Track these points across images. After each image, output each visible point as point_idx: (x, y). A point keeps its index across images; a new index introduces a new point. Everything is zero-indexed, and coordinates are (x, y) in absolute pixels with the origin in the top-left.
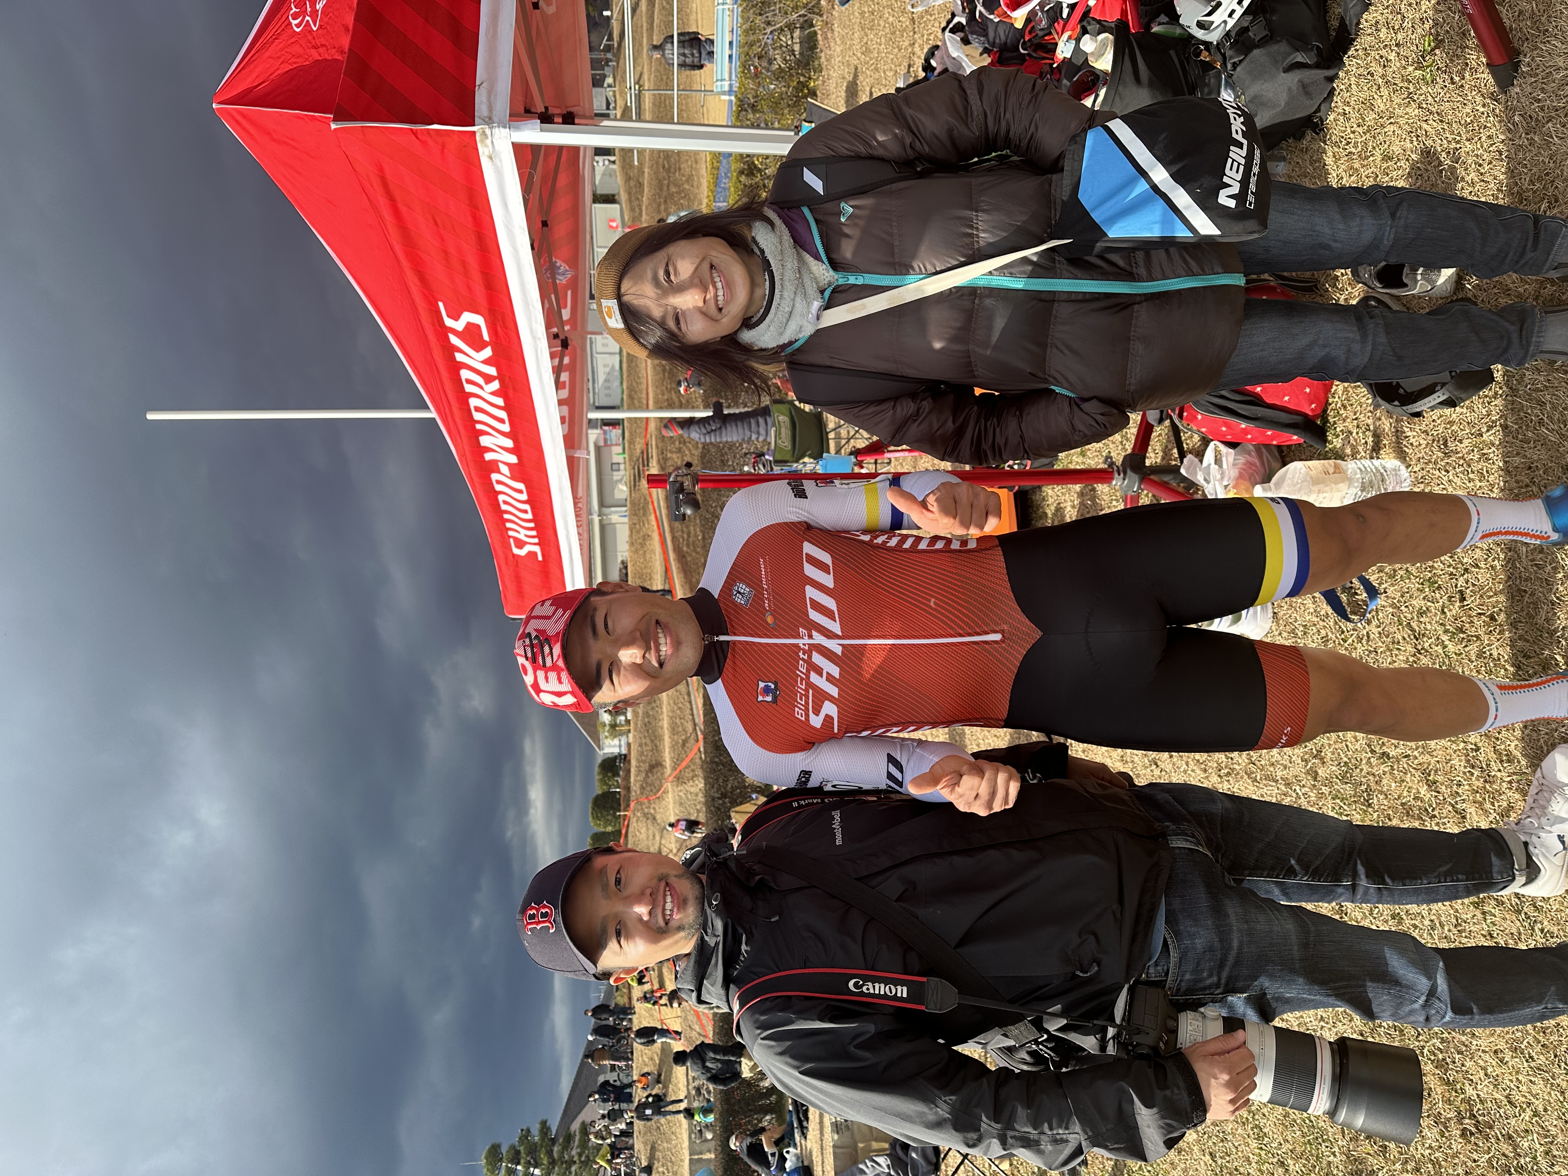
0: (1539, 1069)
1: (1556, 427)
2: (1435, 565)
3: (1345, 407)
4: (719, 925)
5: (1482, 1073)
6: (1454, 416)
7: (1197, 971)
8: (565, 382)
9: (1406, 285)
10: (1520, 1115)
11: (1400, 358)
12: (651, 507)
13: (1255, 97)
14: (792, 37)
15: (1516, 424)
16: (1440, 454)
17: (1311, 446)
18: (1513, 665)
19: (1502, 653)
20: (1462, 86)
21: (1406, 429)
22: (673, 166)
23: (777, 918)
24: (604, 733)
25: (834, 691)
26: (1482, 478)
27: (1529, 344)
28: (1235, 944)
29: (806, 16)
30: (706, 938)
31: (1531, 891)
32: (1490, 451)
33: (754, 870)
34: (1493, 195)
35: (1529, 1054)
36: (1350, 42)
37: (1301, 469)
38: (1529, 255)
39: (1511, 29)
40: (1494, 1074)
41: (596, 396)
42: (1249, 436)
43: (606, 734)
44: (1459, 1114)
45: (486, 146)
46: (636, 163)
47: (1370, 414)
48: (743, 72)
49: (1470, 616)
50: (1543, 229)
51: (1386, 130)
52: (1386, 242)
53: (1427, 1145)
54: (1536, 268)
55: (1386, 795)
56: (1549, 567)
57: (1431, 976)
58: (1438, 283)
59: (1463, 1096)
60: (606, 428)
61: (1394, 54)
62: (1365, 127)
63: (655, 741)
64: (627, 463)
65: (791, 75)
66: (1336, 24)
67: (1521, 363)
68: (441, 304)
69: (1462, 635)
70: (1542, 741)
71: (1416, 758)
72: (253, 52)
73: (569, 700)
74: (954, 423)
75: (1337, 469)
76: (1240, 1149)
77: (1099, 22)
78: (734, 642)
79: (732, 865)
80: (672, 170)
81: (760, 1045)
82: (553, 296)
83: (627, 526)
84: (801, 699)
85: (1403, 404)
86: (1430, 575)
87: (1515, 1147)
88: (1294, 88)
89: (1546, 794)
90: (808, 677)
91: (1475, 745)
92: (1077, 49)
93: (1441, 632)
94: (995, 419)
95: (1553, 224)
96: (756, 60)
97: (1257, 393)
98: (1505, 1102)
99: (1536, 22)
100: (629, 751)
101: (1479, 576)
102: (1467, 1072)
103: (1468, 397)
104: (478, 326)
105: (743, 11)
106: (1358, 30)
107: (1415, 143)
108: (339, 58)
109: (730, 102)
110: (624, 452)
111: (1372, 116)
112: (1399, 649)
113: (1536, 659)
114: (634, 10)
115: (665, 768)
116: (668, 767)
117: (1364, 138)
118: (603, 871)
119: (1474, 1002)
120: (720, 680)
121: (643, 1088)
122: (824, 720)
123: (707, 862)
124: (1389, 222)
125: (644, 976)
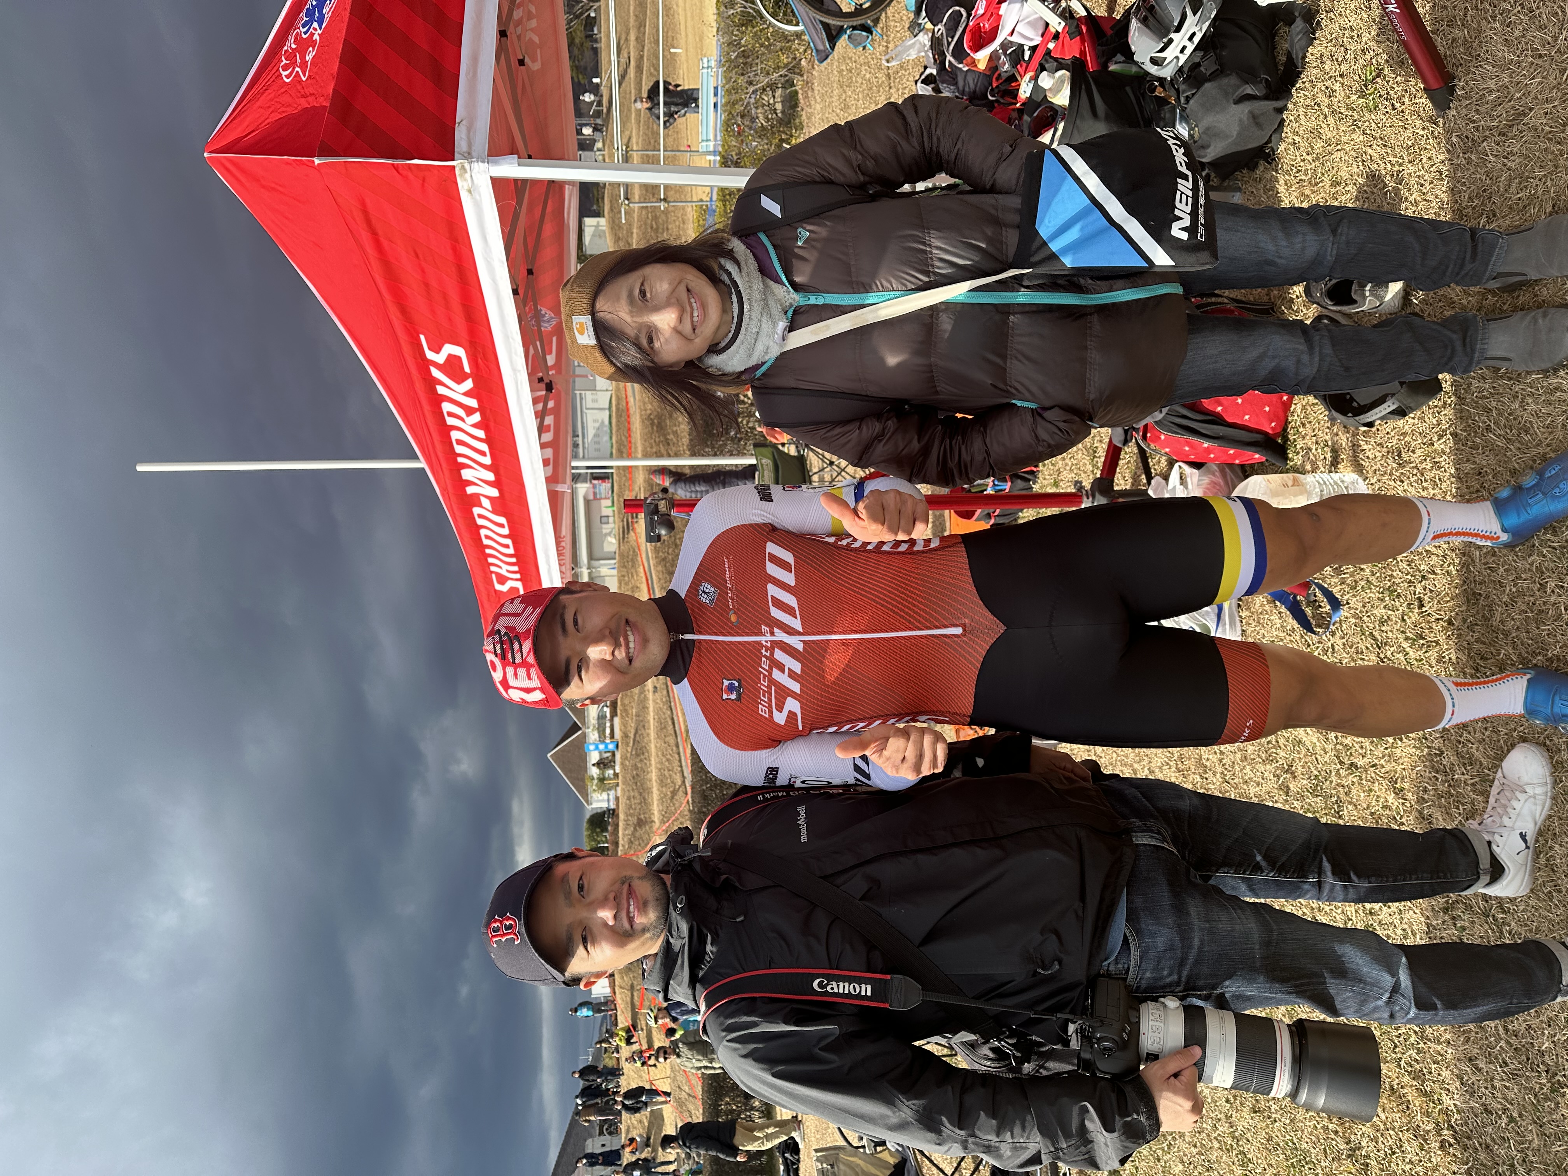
0: (1513, 1074)
1: (1502, 433)
2: (1394, 574)
3: (1304, 425)
4: (684, 927)
6: (1406, 427)
7: (1156, 969)
8: (549, 426)
9: (1355, 302)
10: (1496, 1122)
11: (1347, 369)
12: (639, 559)
13: (1208, 129)
14: (774, 97)
15: (1465, 431)
16: (1395, 465)
17: (1273, 464)
20: (1403, 112)
21: (1362, 443)
22: (661, 227)
23: (741, 919)
24: (593, 786)
25: (796, 687)
26: (1435, 485)
27: (1473, 351)
28: (1196, 942)
29: (786, 76)
30: (671, 940)
31: (1494, 891)
32: (1442, 459)
33: (720, 869)
34: (1435, 213)
35: (1503, 1059)
36: (1298, 75)
37: (1261, 482)
38: (1468, 267)
39: (1446, 56)
41: (586, 451)
42: (1212, 456)
44: (1437, 1125)
45: (466, 180)
46: (623, 221)
47: (1328, 430)
48: (727, 130)
49: (1429, 622)
50: (1480, 240)
51: (1333, 157)
52: (1329, 258)
53: (1407, 1160)
54: (1474, 279)
55: (1355, 805)
56: (1502, 570)
57: (1394, 974)
58: (1386, 299)
59: (1440, 1107)
60: (596, 482)
61: (1338, 84)
62: (1314, 155)
63: (644, 794)
64: (616, 516)
65: (773, 133)
66: (1283, 58)
67: (1466, 371)
68: (422, 337)
69: (1422, 642)
70: (1502, 742)
71: (1383, 767)
72: (245, 101)
73: (538, 696)
74: (919, 442)
75: (1296, 483)
77: (1056, 59)
78: (700, 641)
79: (697, 867)
80: (660, 230)
81: (726, 1046)
82: (538, 343)
83: (616, 579)
84: (764, 696)
85: (1355, 415)
86: (1389, 584)
88: (1245, 119)
89: (1507, 794)
90: (770, 674)
91: (1439, 750)
92: (1037, 88)
93: (1401, 640)
94: (960, 437)
95: (1489, 236)
96: (739, 118)
97: (1218, 413)
99: (1468, 48)
100: (618, 805)
101: (1436, 583)
102: (1443, 1081)
103: (1418, 407)
104: (459, 359)
105: (725, 72)
106: (1304, 63)
107: (1361, 168)
108: (324, 104)
109: (715, 161)
110: (613, 505)
111: (1321, 144)
112: (1362, 659)
113: (1493, 660)
114: (622, 77)
115: (653, 821)
116: (656, 820)
117: (1313, 165)
118: (565, 879)
119: (1438, 998)
120: (686, 679)
121: (632, 1152)
122: (788, 716)
123: (671, 861)
124: (1331, 239)
125: (633, 1036)
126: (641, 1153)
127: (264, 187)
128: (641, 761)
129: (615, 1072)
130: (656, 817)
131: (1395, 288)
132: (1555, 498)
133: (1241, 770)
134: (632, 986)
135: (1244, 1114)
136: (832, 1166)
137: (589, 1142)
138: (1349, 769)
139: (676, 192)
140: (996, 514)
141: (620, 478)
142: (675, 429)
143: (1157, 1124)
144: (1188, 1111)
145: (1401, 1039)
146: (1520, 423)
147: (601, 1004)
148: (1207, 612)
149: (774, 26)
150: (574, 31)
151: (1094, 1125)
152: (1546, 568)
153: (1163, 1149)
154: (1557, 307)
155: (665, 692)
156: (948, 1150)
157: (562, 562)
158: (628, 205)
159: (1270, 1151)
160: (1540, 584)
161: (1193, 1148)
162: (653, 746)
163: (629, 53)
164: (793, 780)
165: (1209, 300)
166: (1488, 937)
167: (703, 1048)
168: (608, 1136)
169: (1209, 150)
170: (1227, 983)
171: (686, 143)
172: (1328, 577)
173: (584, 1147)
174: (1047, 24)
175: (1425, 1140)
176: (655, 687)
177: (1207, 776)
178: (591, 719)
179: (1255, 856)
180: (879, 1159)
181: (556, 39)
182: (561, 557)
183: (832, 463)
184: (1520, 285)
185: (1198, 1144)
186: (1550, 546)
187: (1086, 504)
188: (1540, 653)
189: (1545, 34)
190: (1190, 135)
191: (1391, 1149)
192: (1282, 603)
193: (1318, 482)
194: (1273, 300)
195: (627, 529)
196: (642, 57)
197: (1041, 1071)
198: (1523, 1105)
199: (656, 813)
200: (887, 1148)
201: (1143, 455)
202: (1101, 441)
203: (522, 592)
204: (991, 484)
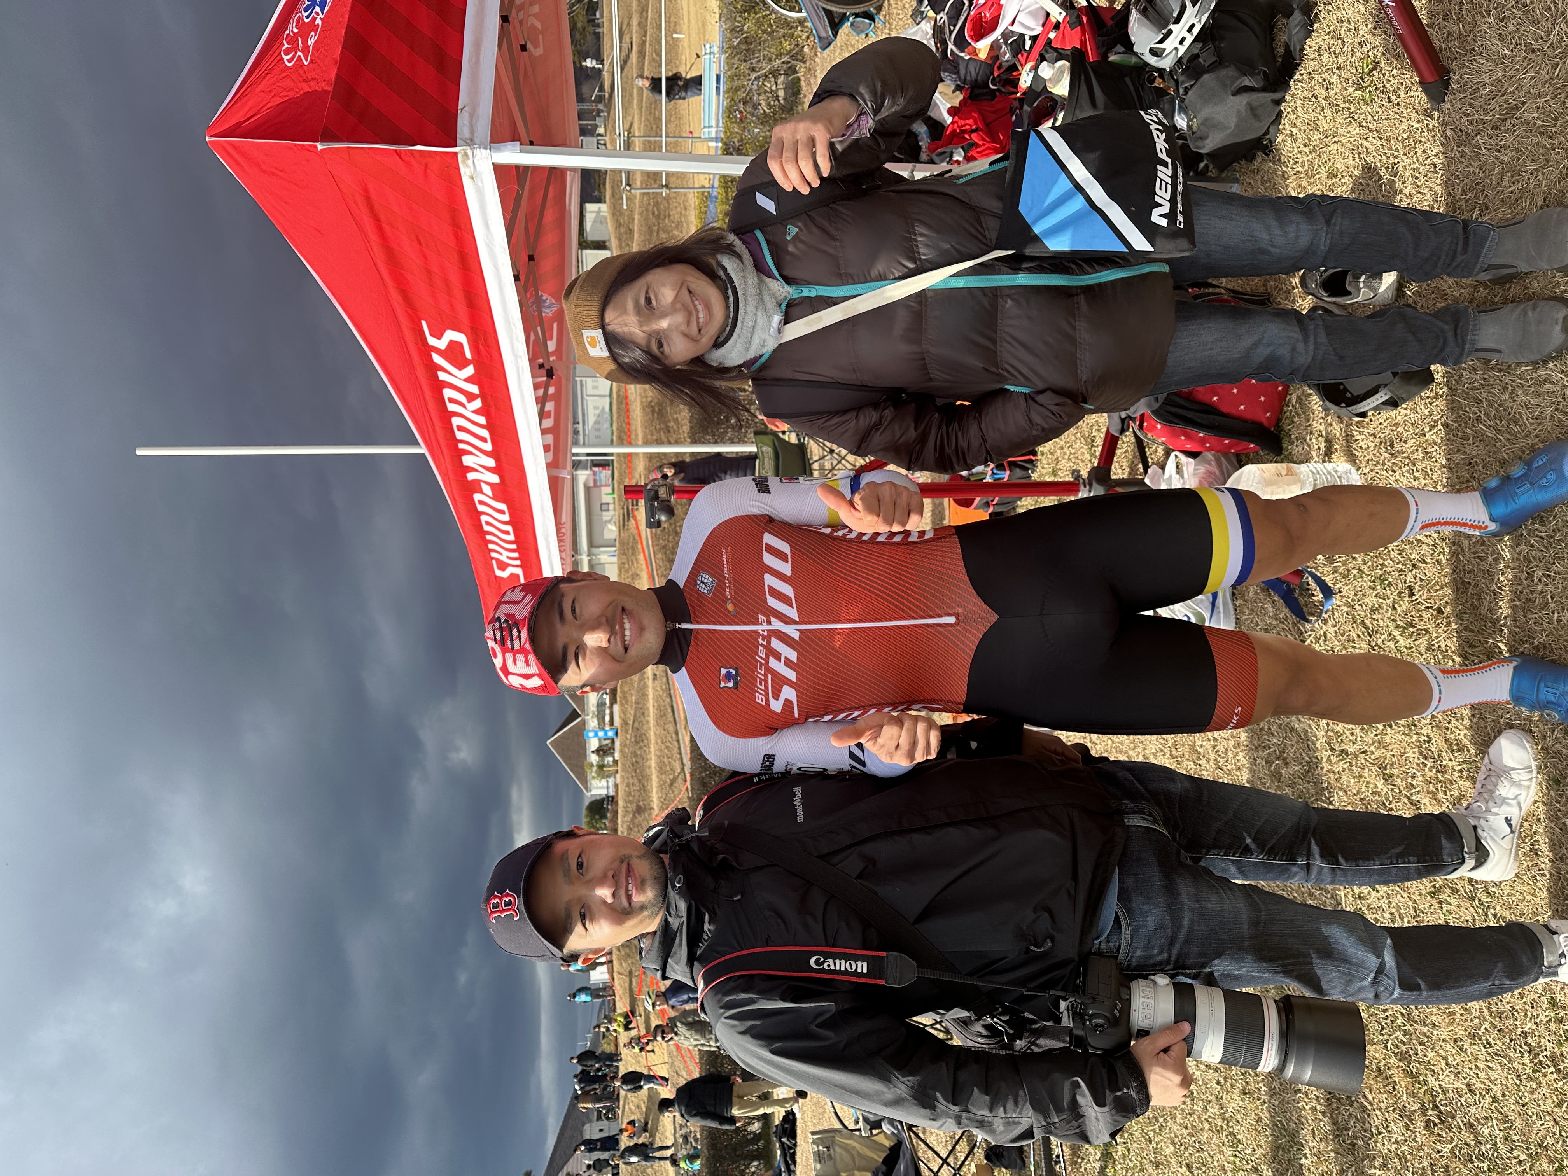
0: (1496, 1055)
1: (1492, 423)
2: (1386, 563)
3: (1298, 415)
4: (683, 906)
5: (1443, 1063)
6: (1399, 418)
7: (1148, 947)
8: (550, 412)
9: (1349, 293)
10: (1480, 1102)
11: (1341, 358)
12: (639, 546)
13: (1206, 120)
14: (776, 83)
15: (1456, 422)
16: (1387, 455)
18: (1460, 656)
19: (1449, 645)
20: (1398, 105)
21: (1355, 433)
22: (662, 213)
23: (739, 897)
24: (592, 773)
25: (792, 675)
26: (1426, 475)
27: (1464, 342)
28: (1186, 922)
29: (788, 62)
30: (670, 919)
31: (1479, 875)
32: (1433, 450)
33: (716, 849)
35: (1487, 1040)
36: (1296, 67)
37: (1255, 472)
38: (1460, 258)
39: (1441, 50)
40: (1455, 1063)
41: (586, 438)
42: (1208, 445)
43: (593, 774)
44: (1423, 1105)
45: (468, 166)
46: (625, 207)
47: (1322, 421)
48: (729, 117)
49: (1419, 610)
50: (1472, 232)
51: (1330, 149)
52: (1322, 247)
53: (1393, 1140)
54: (1465, 270)
55: (1345, 791)
56: (1491, 559)
57: (1379, 955)
58: (1380, 291)
59: (1426, 1087)
60: (596, 469)
61: (1335, 77)
62: (1311, 147)
63: (643, 781)
64: (617, 503)
66: (1281, 50)
67: (1457, 362)
68: (424, 323)
69: (1412, 630)
70: (1489, 728)
71: (1373, 753)
72: (246, 86)
73: (536, 682)
74: (916, 430)
75: (1289, 472)
76: (1215, 1158)
77: (1056, 50)
78: (697, 631)
79: (695, 846)
80: (662, 217)
81: (723, 1023)
82: (539, 329)
83: (616, 567)
84: (761, 684)
85: (1348, 405)
86: (1380, 573)
87: (1477, 1134)
88: (1243, 110)
89: (1493, 779)
90: (767, 662)
91: (1428, 737)
92: (1037, 77)
93: (1392, 628)
94: (956, 425)
95: (1481, 228)
96: (741, 105)
97: (1213, 403)
98: (1465, 1090)
99: (1463, 42)
100: (617, 792)
101: (1426, 572)
102: (1429, 1062)
103: (1410, 397)
104: (461, 345)
105: (727, 58)
106: (1302, 55)
107: (1357, 160)
108: (326, 88)
109: (717, 147)
110: (613, 492)
111: (1318, 136)
112: (1354, 647)
113: (1481, 648)
114: (624, 63)
115: (652, 808)
116: (655, 807)
117: (1310, 157)
118: (564, 856)
119: (1421, 978)
120: (684, 668)
121: (629, 1136)
122: (784, 704)
123: (669, 842)
124: (1325, 229)
125: (631, 1022)
126: (638, 1138)
127: (264, 171)
128: (641, 748)
129: (614, 1057)
130: (655, 804)
131: (1389, 278)
132: (1542, 488)
133: (1234, 757)
134: (631, 973)
135: (1235, 1096)
136: (828, 1148)
137: (587, 1127)
138: (1339, 755)
139: (678, 178)
140: (994, 502)
141: (621, 465)
142: (675, 416)
143: (1147, 1098)
144: (1177, 1085)
145: (1388, 1021)
146: (1509, 414)
147: (599, 989)
148: (1201, 600)
149: (777, 13)
150: (576, 15)
151: (1085, 1099)
152: (1534, 558)
153: (1154, 1131)
154: (1546, 299)
155: (664, 680)
156: (942, 1125)
157: (562, 549)
158: (630, 191)
159: (1259, 1132)
160: (1528, 573)
161: (1184, 1130)
162: (652, 733)
163: (631, 38)
164: (789, 767)
165: (1207, 291)
166: (1474, 920)
167: (702, 1028)
168: (606, 1122)
169: (1208, 141)
170: (1216, 962)
171: (688, 130)
172: (1320, 565)
173: (582, 1132)
174: (1048, 14)
175: (1411, 1120)
176: (655, 675)
177: (1200, 762)
178: (591, 706)
179: (1244, 839)
180: (875, 1141)
181: (558, 25)
182: (562, 544)
183: (832, 451)
184: (1510, 278)
185: (1189, 1126)
186: (1537, 536)
187: (1083, 494)
188: (1526, 641)
189: (1539, 28)
190: (1188, 126)
191: (1378, 1129)
192: (1276, 592)
193: (1311, 471)
194: (1269, 291)
195: (627, 516)
196: (644, 42)
197: (1032, 1047)
198: (1506, 1086)
199: (655, 800)
200: (883, 1131)
201: (1140, 446)
202: (1099, 430)
203: (522, 581)
204: (990, 473)
